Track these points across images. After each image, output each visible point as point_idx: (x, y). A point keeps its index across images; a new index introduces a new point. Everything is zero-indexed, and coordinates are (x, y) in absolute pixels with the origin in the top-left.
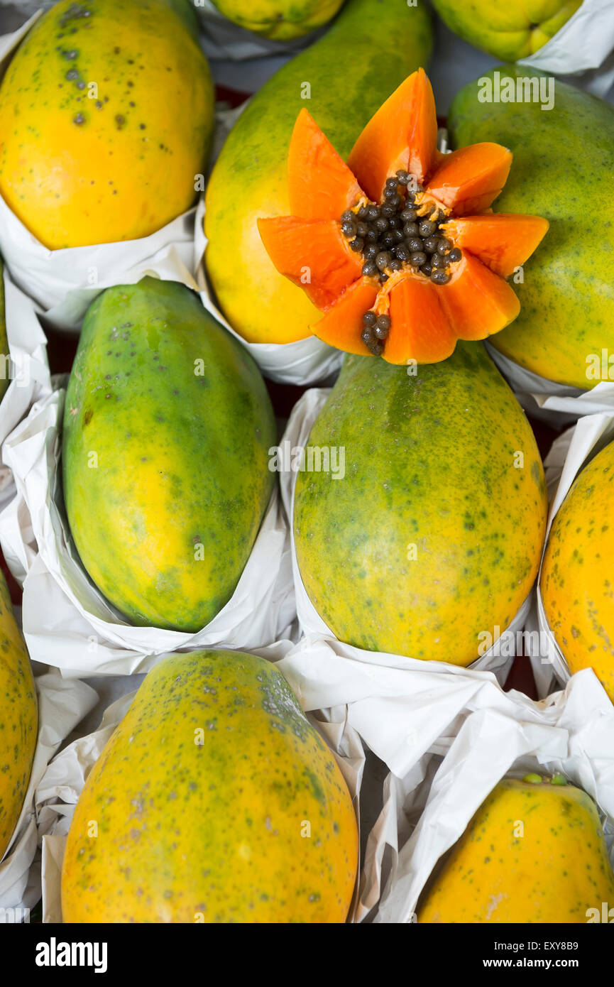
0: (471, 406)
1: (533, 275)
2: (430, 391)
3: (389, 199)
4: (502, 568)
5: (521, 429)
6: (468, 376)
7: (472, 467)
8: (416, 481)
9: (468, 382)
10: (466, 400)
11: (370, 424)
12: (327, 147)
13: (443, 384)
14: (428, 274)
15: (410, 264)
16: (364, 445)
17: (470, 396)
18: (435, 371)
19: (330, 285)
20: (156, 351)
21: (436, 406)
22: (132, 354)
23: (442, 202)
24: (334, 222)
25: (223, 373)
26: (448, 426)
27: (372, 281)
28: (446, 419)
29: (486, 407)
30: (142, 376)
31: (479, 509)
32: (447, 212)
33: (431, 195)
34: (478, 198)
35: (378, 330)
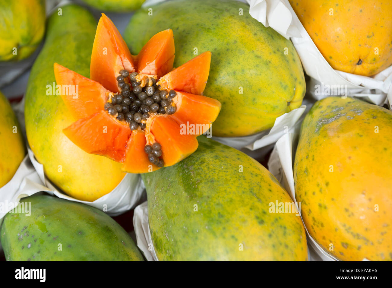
0: (223, 164)
1: (214, 86)
2: (199, 169)
3: (123, 88)
4: (290, 235)
5: (253, 162)
6: (212, 152)
7: (244, 192)
8: (221, 215)
9: (214, 155)
10: (219, 163)
11: (179, 202)
12: (78, 77)
13: (203, 162)
14: (164, 112)
15: (152, 112)
16: (183, 214)
17: (219, 160)
18: (195, 159)
19: (118, 146)
20: (47, 232)
21: (206, 174)
22: (35, 241)
23: (150, 74)
24: (103, 111)
25: (88, 223)
26: (219, 180)
27: (138, 131)
28: (216, 177)
29: (230, 161)
30: (47, 249)
31: (260, 211)
32: (155, 77)
33: (143, 73)
34: (166, 64)
35: (156, 152)
